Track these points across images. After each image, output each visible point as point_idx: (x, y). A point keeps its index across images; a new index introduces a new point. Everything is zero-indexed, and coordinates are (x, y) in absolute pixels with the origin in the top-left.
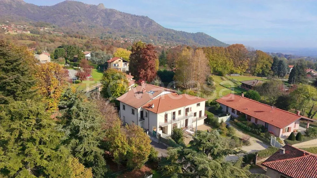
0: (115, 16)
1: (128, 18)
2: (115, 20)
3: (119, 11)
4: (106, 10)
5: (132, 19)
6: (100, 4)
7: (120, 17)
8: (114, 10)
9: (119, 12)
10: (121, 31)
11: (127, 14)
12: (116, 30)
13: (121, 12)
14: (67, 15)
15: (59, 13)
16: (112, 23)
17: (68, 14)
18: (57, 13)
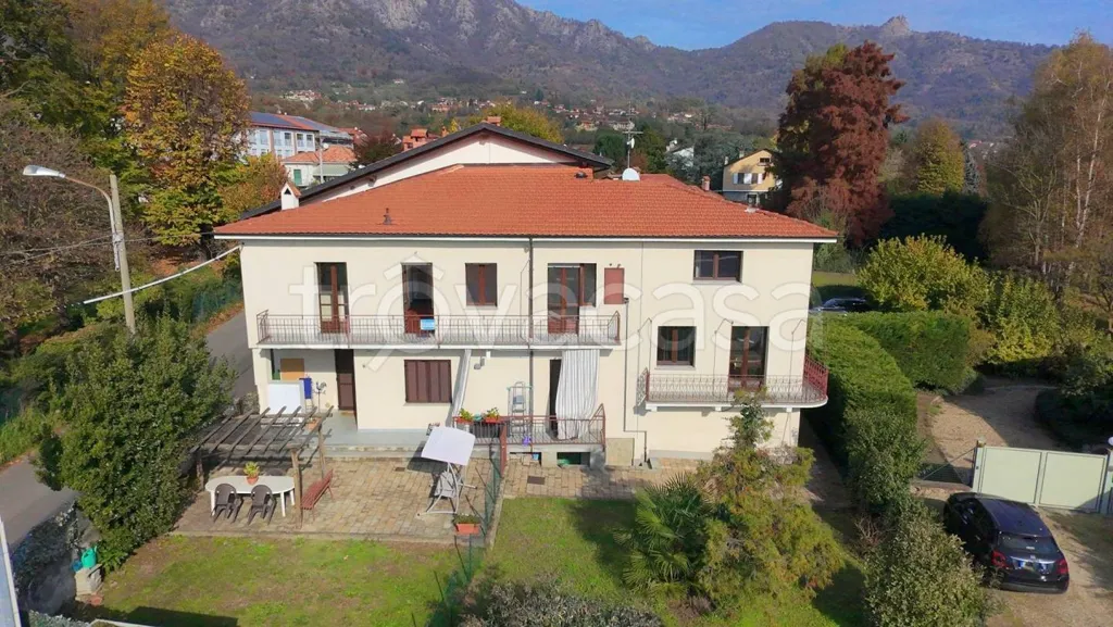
0: (945, 59)
1: (1007, 61)
2: (944, 75)
3: (969, 35)
4: (913, 38)
5: (1023, 62)
6: (891, 20)
7: (967, 60)
8: (947, 33)
9: (969, 40)
10: (962, 115)
11: (1002, 46)
12: (940, 111)
13: (977, 40)
14: (767, 71)
15: (742, 68)
16: (929, 86)
17: (769, 68)
18: (735, 69)
